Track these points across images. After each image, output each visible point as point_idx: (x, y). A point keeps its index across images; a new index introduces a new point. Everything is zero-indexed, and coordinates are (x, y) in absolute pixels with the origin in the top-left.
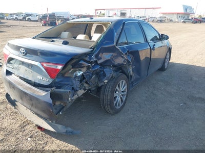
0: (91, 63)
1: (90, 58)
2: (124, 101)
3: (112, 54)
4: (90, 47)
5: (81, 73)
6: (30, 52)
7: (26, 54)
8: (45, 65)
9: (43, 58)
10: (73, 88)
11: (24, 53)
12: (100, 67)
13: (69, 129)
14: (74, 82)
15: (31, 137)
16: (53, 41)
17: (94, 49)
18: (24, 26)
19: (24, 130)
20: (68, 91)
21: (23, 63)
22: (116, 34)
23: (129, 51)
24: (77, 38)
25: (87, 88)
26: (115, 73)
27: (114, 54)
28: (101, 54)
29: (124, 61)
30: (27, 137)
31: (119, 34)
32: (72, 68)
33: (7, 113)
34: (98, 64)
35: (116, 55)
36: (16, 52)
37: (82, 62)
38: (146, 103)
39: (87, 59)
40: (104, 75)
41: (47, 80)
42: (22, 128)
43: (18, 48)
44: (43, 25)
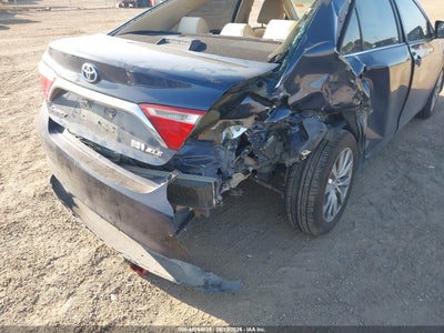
0: (272, 103)
1: (272, 90)
2: (342, 201)
3: (325, 77)
4: (270, 56)
5: (243, 130)
6: (108, 74)
7: (99, 80)
8: (152, 111)
9: (146, 92)
10: (219, 170)
11: (92, 76)
12: (292, 115)
13: (213, 278)
14: (222, 153)
15: (117, 292)
16: (163, 42)
17: (280, 62)
18: (79, 9)
19: (100, 272)
20: (212, 180)
21: (91, 103)
22: (336, 18)
23: (368, 69)
24: (222, 33)
25: (251, 169)
26: (332, 130)
27: (332, 77)
28: (298, 77)
29: (356, 97)
30: (107, 291)
31: (343, 19)
32: (221, 118)
33: (56, 222)
34: (288, 107)
35: (336, 80)
36: (71, 74)
37: (248, 101)
38: (394, 204)
39: (263, 92)
40: (304, 136)
41: (160, 153)
42: (93, 265)
43: (76, 63)
44: (120, 6)
